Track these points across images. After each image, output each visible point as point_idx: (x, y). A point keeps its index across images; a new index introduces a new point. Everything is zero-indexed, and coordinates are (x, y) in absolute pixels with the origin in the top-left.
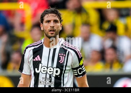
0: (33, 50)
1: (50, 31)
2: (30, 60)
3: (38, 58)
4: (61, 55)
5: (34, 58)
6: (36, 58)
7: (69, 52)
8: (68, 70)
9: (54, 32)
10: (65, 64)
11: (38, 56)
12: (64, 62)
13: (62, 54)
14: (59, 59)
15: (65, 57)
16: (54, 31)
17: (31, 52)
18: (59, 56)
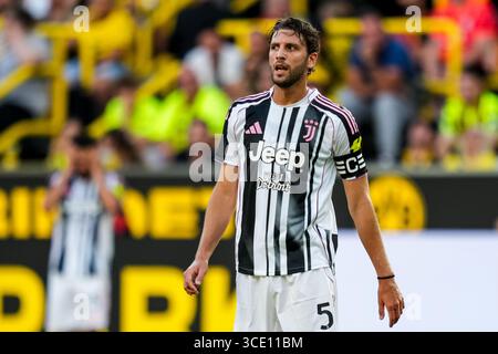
0: (247, 109)
1: (277, 68)
2: (237, 133)
3: (256, 128)
4: (309, 124)
5: (247, 127)
6: (252, 128)
7: (327, 118)
8: (322, 159)
9: (287, 72)
10: (316, 145)
11: (257, 124)
12: (314, 140)
13: (312, 122)
14: (303, 131)
15: (317, 127)
16: (285, 68)
17: (243, 115)
18: (304, 124)
